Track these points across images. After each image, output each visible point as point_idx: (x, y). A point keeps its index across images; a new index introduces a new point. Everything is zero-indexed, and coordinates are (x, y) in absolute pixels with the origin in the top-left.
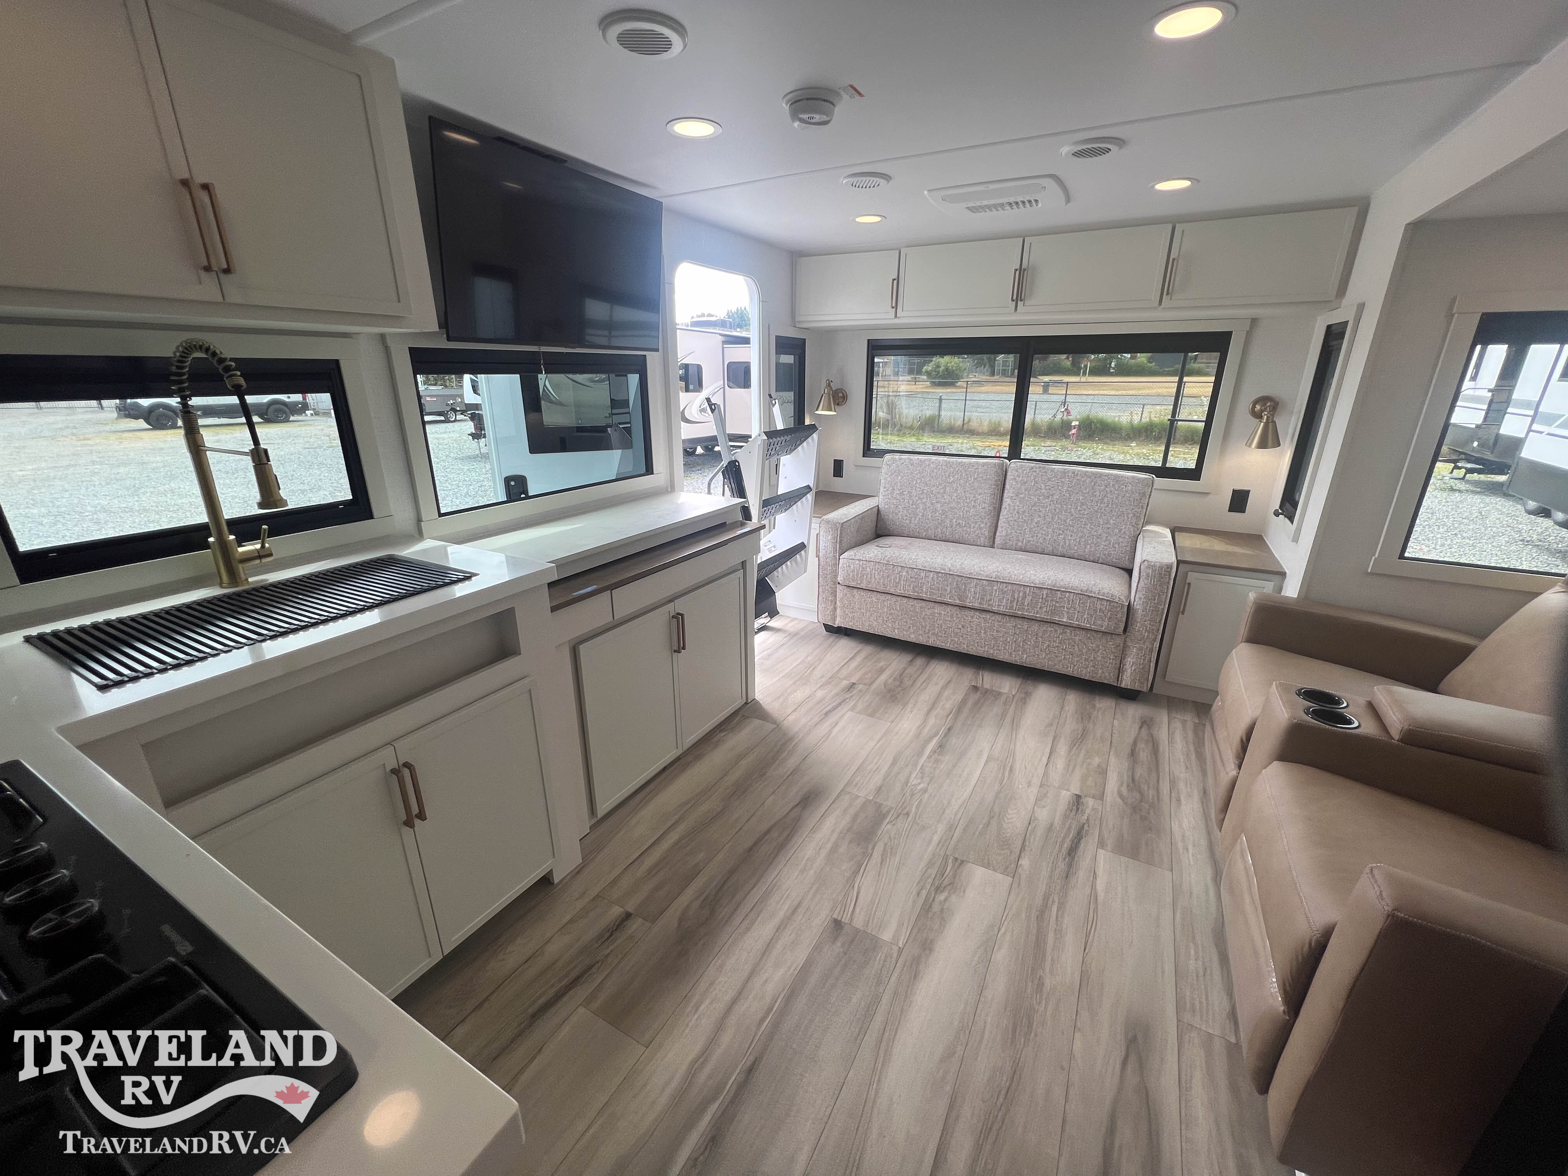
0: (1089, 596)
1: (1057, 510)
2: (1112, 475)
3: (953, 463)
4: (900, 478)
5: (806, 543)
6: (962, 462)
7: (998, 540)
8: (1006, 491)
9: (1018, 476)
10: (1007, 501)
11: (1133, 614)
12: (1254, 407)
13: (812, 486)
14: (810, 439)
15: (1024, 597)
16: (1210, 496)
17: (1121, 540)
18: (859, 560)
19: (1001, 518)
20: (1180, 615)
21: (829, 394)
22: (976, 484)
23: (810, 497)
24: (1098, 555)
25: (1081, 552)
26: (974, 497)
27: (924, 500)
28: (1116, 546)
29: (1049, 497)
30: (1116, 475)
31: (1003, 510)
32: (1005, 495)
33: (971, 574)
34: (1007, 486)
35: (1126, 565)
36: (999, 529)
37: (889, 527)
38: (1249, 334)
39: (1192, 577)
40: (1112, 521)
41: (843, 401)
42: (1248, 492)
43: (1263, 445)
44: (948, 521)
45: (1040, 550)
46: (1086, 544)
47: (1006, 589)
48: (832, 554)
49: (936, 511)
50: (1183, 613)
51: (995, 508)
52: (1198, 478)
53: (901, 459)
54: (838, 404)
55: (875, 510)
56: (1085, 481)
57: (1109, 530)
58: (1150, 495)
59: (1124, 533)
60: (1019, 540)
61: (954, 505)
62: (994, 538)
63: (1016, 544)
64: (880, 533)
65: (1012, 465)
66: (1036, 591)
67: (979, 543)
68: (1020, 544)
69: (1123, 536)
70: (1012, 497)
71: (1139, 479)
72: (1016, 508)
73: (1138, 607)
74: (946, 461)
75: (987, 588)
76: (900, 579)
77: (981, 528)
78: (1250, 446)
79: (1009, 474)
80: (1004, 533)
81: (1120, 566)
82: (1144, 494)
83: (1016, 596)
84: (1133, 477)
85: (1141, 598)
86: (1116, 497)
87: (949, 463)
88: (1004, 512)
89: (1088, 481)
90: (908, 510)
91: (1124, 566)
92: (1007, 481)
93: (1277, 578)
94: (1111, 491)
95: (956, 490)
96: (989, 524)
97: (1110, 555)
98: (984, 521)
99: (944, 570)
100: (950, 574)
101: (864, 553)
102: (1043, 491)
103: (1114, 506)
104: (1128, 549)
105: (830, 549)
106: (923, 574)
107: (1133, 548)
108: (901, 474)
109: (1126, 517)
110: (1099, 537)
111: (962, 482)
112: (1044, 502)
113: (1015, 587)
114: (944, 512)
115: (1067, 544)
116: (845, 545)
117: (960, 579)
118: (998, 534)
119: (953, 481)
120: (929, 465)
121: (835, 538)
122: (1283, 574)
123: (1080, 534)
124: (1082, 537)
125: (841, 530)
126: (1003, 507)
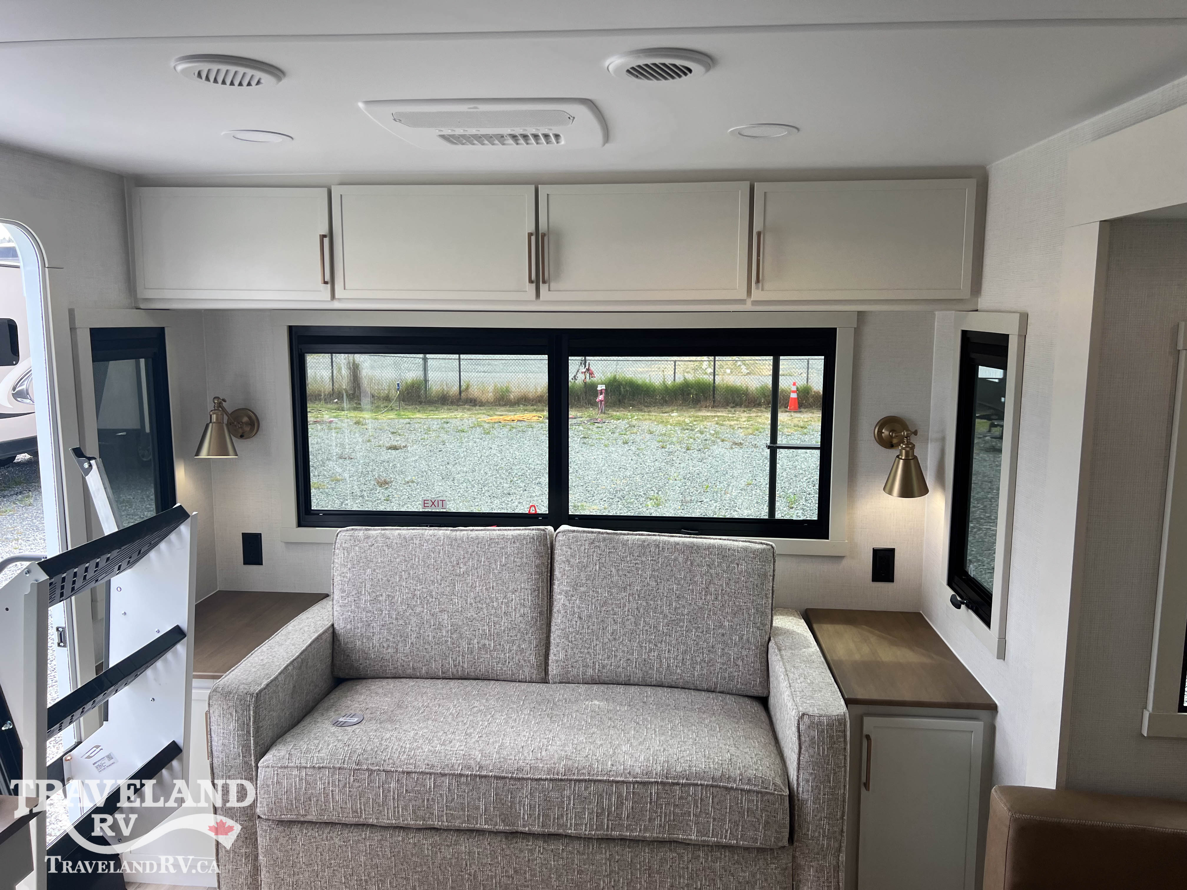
0: (726, 788)
1: (641, 610)
2: (713, 546)
3: (462, 539)
4: (369, 571)
5: (180, 742)
6: (477, 538)
7: (553, 669)
8: (556, 582)
9: (573, 556)
10: (560, 600)
11: (800, 809)
12: (880, 432)
13: (184, 626)
14: (173, 536)
15: (620, 804)
16: (844, 562)
17: (744, 653)
18: (300, 768)
19: (553, 629)
20: (863, 790)
21: (219, 422)
22: (506, 575)
23: (181, 649)
24: (714, 680)
25: (687, 677)
26: (505, 597)
27: (418, 609)
28: (740, 663)
29: (625, 589)
30: (721, 548)
31: (555, 615)
32: (556, 588)
33: (520, 770)
34: (557, 573)
35: (758, 691)
36: (553, 649)
37: (356, 665)
38: (858, 332)
39: (870, 724)
40: (726, 624)
41: (252, 429)
42: (892, 551)
43: (907, 492)
44: (464, 644)
45: (623, 678)
46: (694, 663)
47: (586, 794)
48: (240, 759)
49: (440, 627)
50: (867, 785)
51: (541, 613)
52: (825, 535)
53: (368, 537)
54: (242, 436)
55: (328, 636)
56: (675, 560)
57: (725, 638)
58: (774, 575)
59: (748, 640)
60: (587, 666)
61: (471, 613)
62: (547, 664)
63: (584, 673)
64: (341, 675)
65: (560, 538)
66: (639, 789)
67: (522, 677)
68: (590, 672)
69: (747, 646)
70: (566, 592)
71: (754, 551)
72: (576, 610)
73: (805, 796)
74: (449, 537)
75: (552, 794)
76: (385, 797)
77: (522, 651)
78: (890, 493)
79: (557, 552)
80: (562, 656)
81: (749, 694)
82: (765, 575)
83: (605, 802)
84: (745, 549)
85: (808, 781)
86: (727, 584)
87: (456, 540)
88: (557, 619)
89: (681, 560)
90: (389, 629)
91: (756, 694)
92: (557, 566)
93: (984, 714)
94: (718, 574)
95: (473, 587)
96: (534, 643)
97: (731, 678)
98: (526, 637)
99: (469, 768)
100: (481, 777)
101: (308, 751)
102: (615, 578)
103: (726, 597)
104: (758, 665)
105: (235, 748)
106: (430, 783)
107: (764, 664)
108: (372, 565)
109: (746, 615)
110: (712, 650)
111: (481, 571)
112: (620, 597)
113: (601, 786)
114: (455, 629)
115: (665, 665)
116: (267, 734)
117: (501, 783)
118: (552, 657)
119: (466, 572)
120: (421, 545)
121: (243, 726)
122: (993, 708)
123: (682, 648)
124: (685, 652)
125: (256, 707)
126: (555, 610)
